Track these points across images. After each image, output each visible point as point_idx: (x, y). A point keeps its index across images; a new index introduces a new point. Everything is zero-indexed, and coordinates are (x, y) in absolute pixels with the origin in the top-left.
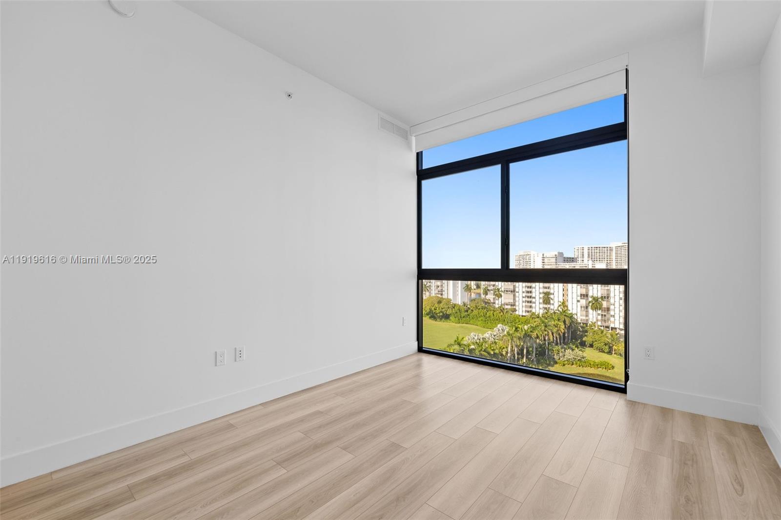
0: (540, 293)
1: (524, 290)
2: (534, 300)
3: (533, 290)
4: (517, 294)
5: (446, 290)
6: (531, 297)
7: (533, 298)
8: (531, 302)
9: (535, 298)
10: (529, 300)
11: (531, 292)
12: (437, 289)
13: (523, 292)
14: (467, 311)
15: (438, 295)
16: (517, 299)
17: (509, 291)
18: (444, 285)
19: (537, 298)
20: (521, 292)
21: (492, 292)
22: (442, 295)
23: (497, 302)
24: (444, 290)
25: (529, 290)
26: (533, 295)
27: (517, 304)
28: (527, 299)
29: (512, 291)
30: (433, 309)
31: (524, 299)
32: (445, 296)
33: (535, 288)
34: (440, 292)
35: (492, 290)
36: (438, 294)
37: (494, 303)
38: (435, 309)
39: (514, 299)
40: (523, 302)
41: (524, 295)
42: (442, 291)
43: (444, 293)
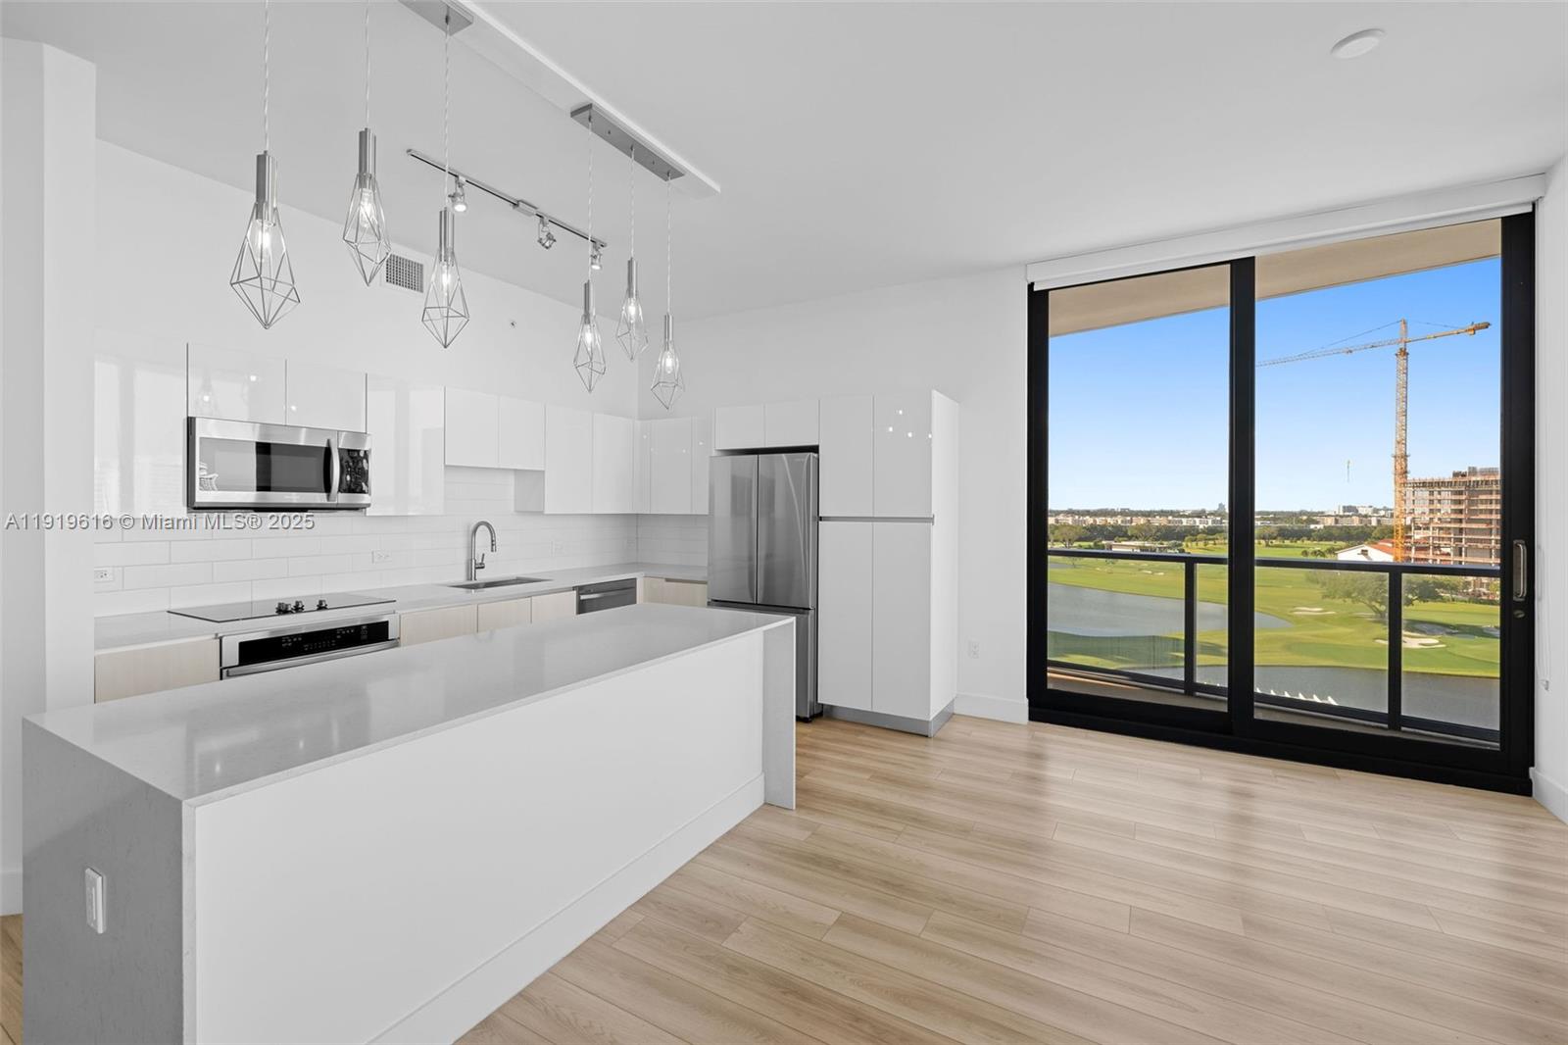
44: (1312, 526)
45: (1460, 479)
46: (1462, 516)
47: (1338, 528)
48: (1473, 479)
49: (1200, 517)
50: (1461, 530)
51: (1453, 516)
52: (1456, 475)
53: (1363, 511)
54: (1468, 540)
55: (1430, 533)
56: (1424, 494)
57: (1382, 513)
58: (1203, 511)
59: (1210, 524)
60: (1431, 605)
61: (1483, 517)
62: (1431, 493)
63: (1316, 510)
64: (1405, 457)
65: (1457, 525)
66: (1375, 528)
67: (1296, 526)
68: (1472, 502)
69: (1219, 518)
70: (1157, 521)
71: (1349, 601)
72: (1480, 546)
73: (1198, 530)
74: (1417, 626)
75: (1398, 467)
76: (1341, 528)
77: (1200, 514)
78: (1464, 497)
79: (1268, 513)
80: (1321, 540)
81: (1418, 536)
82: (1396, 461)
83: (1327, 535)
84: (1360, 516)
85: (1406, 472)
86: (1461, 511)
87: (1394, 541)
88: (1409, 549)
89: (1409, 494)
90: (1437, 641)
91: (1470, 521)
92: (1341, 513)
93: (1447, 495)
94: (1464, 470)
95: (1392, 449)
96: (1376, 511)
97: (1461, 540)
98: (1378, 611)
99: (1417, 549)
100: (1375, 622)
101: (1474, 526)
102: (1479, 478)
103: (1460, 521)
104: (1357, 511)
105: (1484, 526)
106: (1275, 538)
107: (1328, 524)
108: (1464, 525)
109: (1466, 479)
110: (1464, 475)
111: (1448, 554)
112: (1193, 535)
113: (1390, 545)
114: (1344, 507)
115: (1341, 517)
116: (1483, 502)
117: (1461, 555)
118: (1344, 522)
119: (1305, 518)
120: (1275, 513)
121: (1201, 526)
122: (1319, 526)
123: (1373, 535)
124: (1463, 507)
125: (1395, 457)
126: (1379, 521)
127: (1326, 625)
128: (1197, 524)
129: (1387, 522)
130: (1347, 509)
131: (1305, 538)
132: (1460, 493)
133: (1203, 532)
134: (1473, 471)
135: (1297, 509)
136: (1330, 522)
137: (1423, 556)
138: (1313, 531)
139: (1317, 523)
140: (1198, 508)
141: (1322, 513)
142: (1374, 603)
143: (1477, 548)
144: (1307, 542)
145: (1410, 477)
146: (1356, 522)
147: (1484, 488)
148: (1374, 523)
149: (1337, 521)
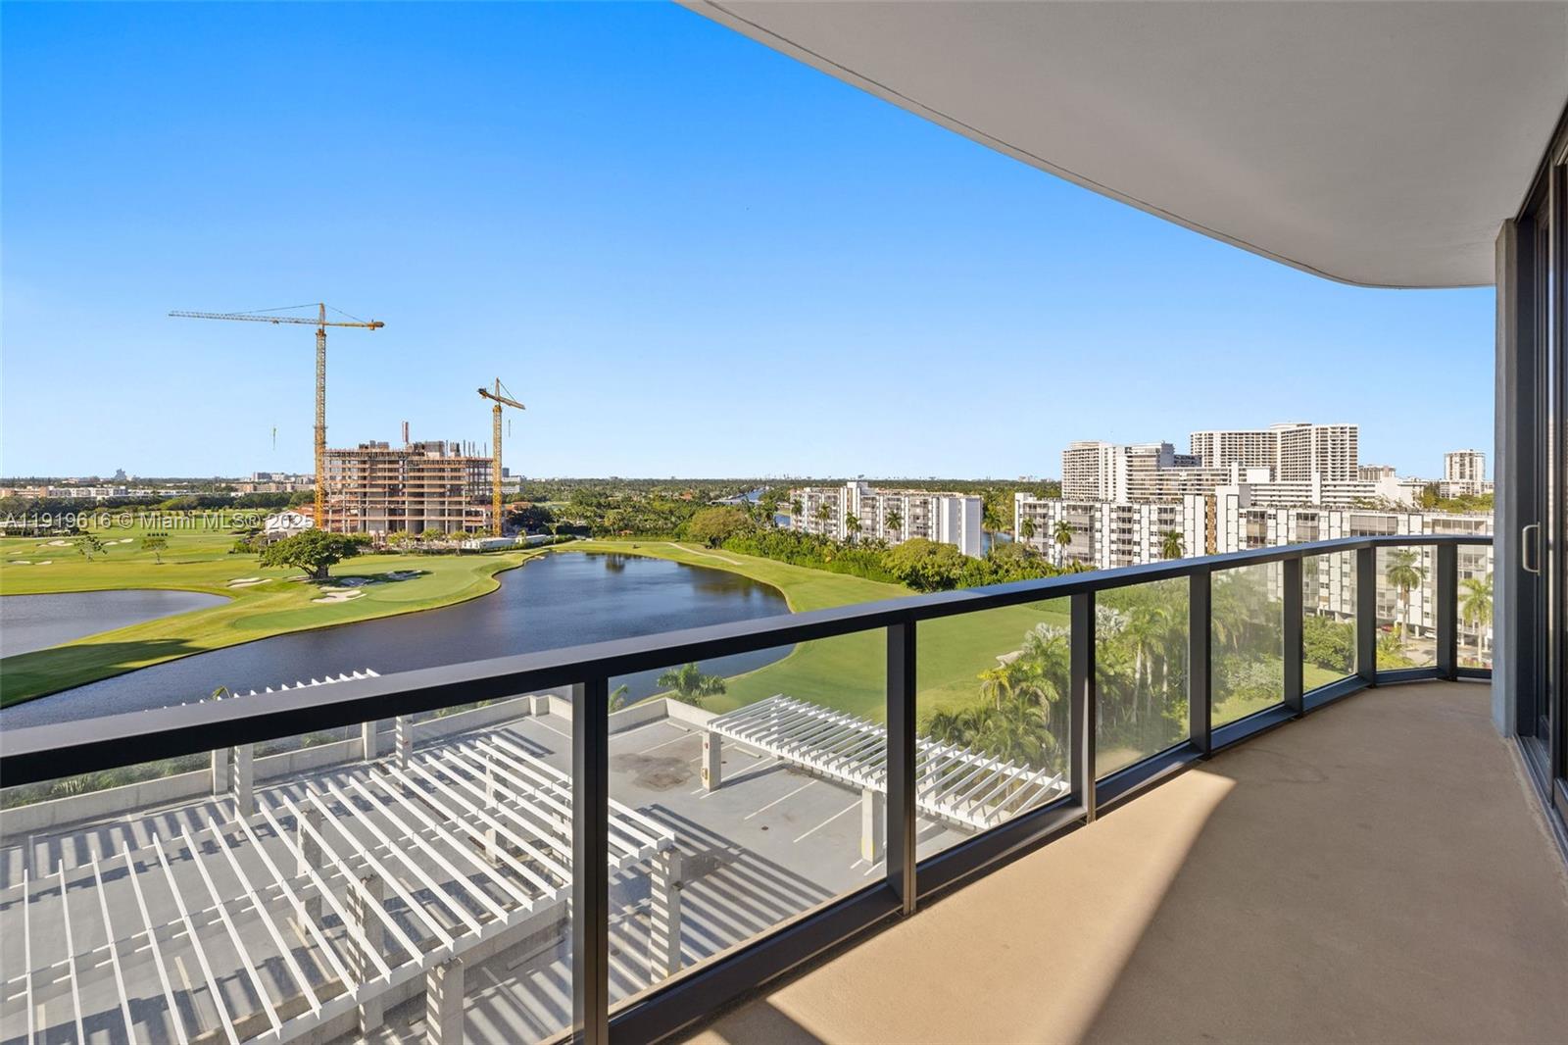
0: (1151, 534)
1: (1114, 526)
2: (1136, 549)
3: (1136, 527)
4: (1098, 535)
5: (934, 527)
6: (1129, 542)
7: (1135, 543)
8: (1130, 553)
9: (1139, 544)
10: (1127, 547)
11: (1130, 531)
12: (915, 522)
13: (1112, 531)
14: (996, 572)
15: (916, 537)
16: (1098, 546)
17: (1080, 529)
18: (930, 514)
19: (1145, 544)
20: (1106, 531)
21: (1039, 530)
22: (925, 535)
23: (1051, 551)
24: (930, 524)
25: (1127, 526)
26: (1136, 538)
27: (1098, 556)
28: (1121, 547)
29: (1086, 530)
30: (919, 566)
31: (1114, 547)
32: (932, 538)
33: (1139, 522)
34: (922, 530)
35: (1040, 527)
36: (918, 534)
37: (1045, 554)
38: (924, 568)
39: (1092, 546)
40: (1112, 552)
41: (1114, 537)
42: (926, 526)
43: (930, 531)
44: (233, 494)
45: (364, 450)
46: (366, 482)
47: (259, 495)
48: (374, 451)
49: (94, 486)
50: (365, 494)
51: (360, 482)
52: (361, 447)
53: (276, 478)
54: (371, 502)
55: (342, 497)
56: (338, 462)
57: (293, 479)
58: (96, 479)
59: (111, 494)
60: (353, 560)
61: (380, 482)
62: (344, 462)
63: (231, 477)
64: (324, 428)
65: (363, 490)
66: (291, 493)
67: (217, 495)
68: (373, 470)
69: (123, 488)
70: (30, 493)
71: (286, 566)
72: (379, 506)
73: (94, 502)
74: (343, 581)
75: (319, 438)
76: (262, 495)
77: (93, 483)
78: (367, 466)
79: (181, 481)
80: (243, 507)
81: (333, 499)
82: (316, 432)
83: (248, 503)
84: (274, 482)
85: (324, 443)
86: (365, 478)
87: (315, 505)
88: (327, 512)
89: (327, 463)
90: (358, 592)
91: (372, 486)
92: (256, 480)
93: (354, 463)
94: (367, 443)
95: (313, 421)
96: (287, 477)
97: (365, 502)
98: (311, 573)
99: (334, 512)
100: (310, 583)
101: (375, 490)
102: (378, 450)
103: (365, 486)
104: (271, 478)
105: (380, 490)
106: (195, 508)
107: (248, 491)
108: (367, 490)
109: (369, 451)
110: (367, 448)
111: (356, 515)
112: (87, 509)
113: (311, 509)
114: (259, 474)
115: (259, 483)
116: (381, 470)
117: (365, 515)
118: (262, 490)
119: (223, 485)
120: (189, 481)
121: (99, 498)
122: (240, 494)
123: (291, 501)
124: (366, 474)
125: (316, 428)
126: (293, 488)
127: (266, 594)
128: (93, 495)
129: (300, 488)
130: (261, 475)
131: (227, 507)
132: (364, 462)
133: (102, 505)
134: (373, 444)
135: (210, 476)
136: (249, 489)
137: (338, 518)
138: (234, 499)
139: (236, 490)
140: (88, 475)
141: (238, 480)
142: (308, 566)
143: (377, 509)
144: (229, 510)
145: (328, 447)
146: (273, 489)
147: (381, 458)
148: (289, 490)
149: (255, 489)
